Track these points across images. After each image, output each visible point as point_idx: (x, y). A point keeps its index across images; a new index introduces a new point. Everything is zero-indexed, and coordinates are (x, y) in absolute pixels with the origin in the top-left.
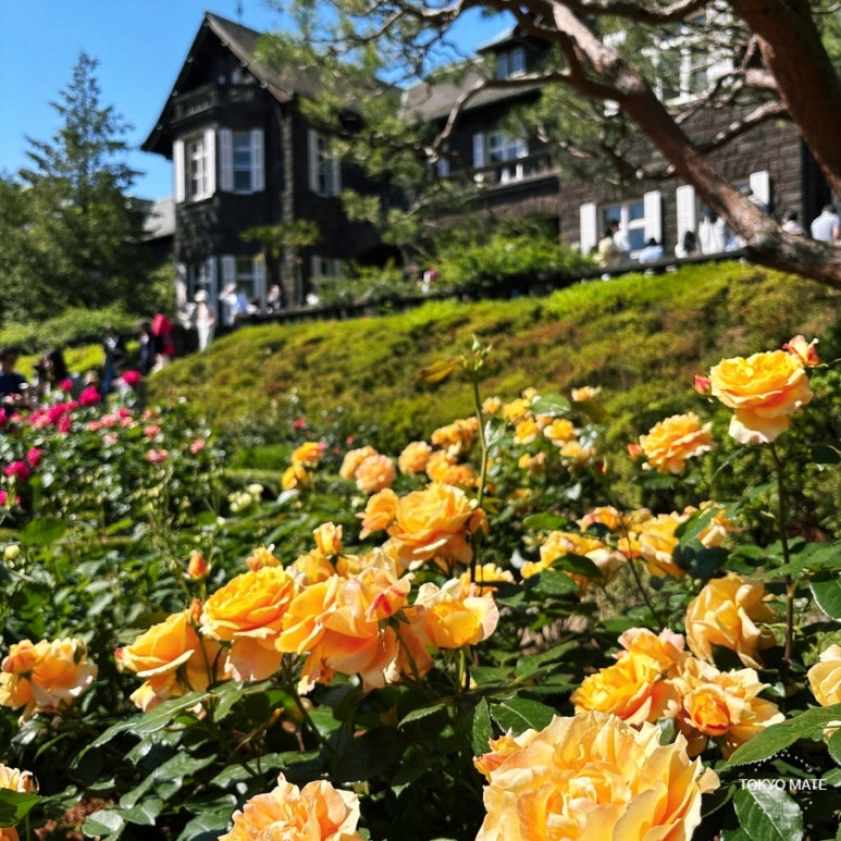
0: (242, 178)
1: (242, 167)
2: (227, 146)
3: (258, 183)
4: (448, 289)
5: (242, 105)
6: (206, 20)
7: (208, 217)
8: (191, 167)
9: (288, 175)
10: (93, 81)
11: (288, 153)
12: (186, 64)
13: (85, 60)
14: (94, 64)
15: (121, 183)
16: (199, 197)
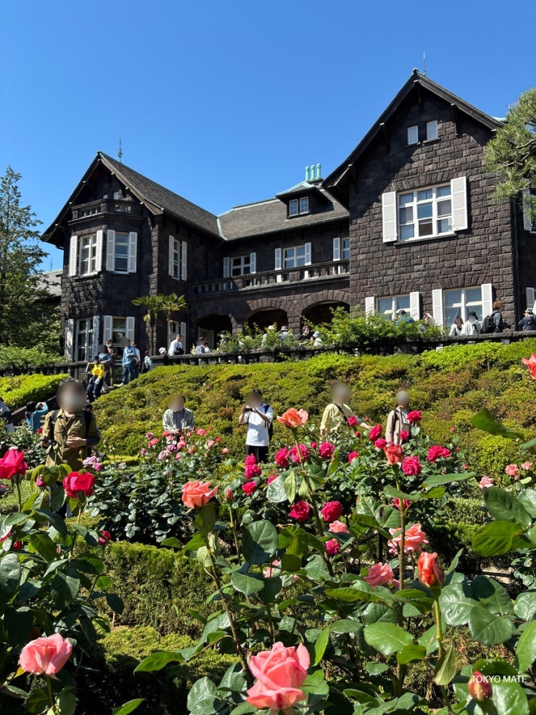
0: (121, 263)
1: (121, 256)
2: (112, 241)
3: (132, 268)
4: (333, 345)
5: (124, 214)
6: (99, 157)
7: (95, 287)
8: (82, 253)
9: (155, 264)
10: (15, 189)
11: (155, 249)
12: (81, 184)
13: (11, 174)
14: (17, 177)
15: (30, 260)
16: (89, 273)
